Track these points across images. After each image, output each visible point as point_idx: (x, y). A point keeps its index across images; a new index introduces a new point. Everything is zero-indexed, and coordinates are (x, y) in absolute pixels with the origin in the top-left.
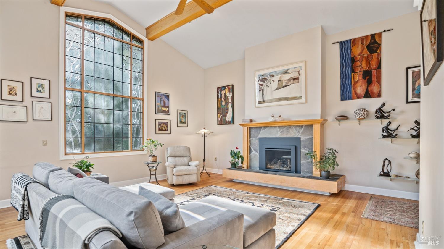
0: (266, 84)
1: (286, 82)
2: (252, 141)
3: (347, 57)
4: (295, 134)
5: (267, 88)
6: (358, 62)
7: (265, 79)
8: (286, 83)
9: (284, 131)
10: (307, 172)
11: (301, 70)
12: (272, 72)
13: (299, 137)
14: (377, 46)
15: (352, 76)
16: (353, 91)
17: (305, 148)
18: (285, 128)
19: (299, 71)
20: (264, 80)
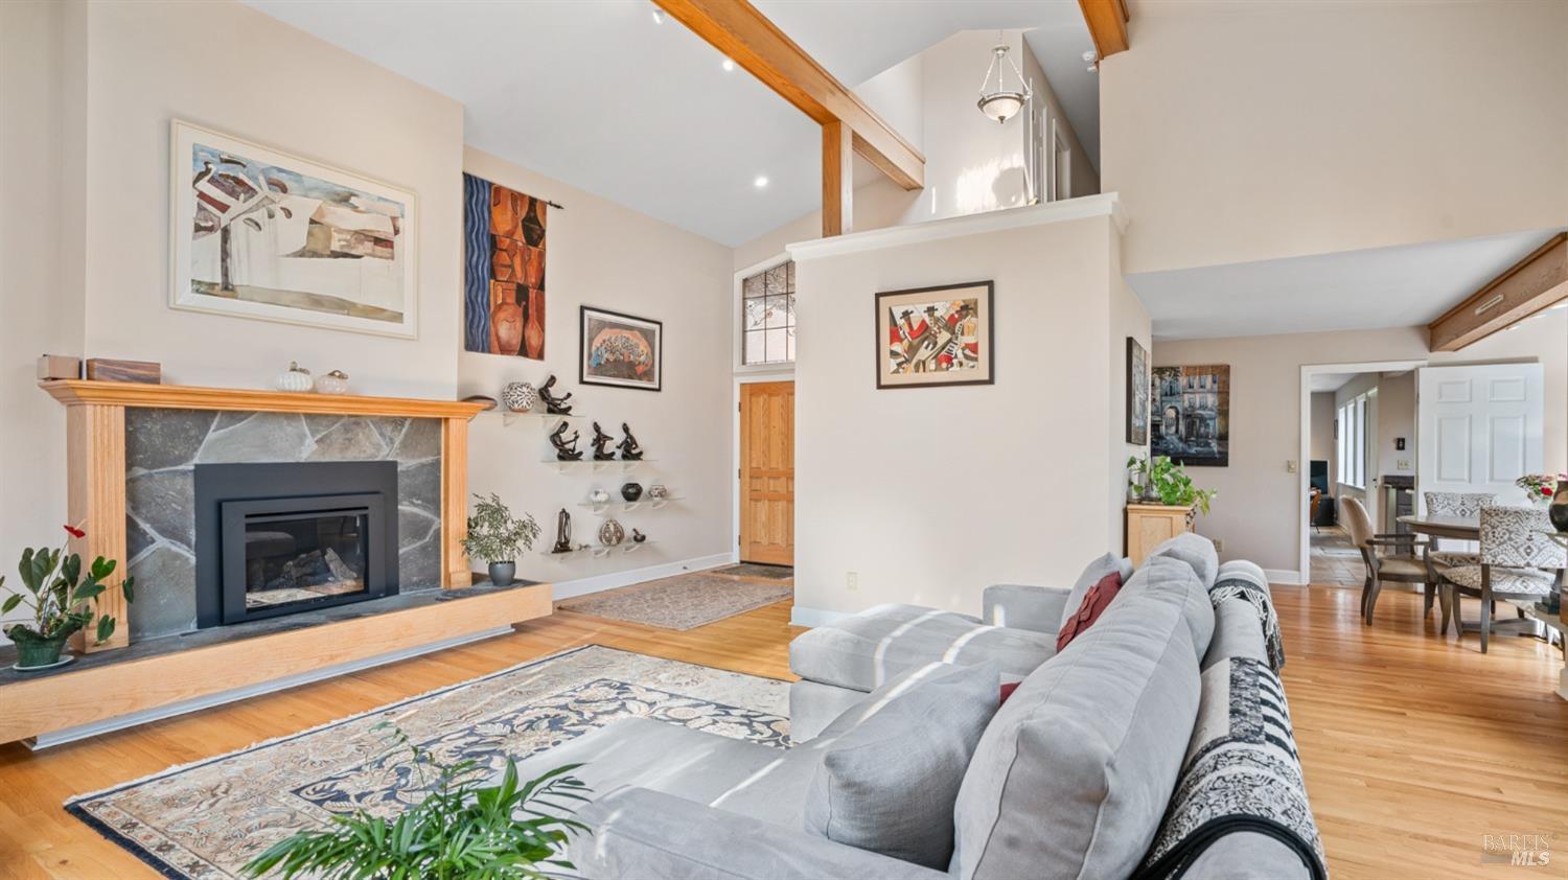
0: (250, 210)
1: (345, 240)
2: (142, 485)
3: (482, 226)
4: (378, 447)
5: (253, 230)
6: (504, 254)
7: (239, 182)
8: (343, 243)
9: (334, 436)
10: (420, 581)
11: (403, 216)
12: (280, 170)
13: (390, 459)
14: (539, 232)
15: (492, 286)
16: (492, 329)
17: (415, 501)
18: (336, 425)
19: (394, 219)
20: (237, 187)
